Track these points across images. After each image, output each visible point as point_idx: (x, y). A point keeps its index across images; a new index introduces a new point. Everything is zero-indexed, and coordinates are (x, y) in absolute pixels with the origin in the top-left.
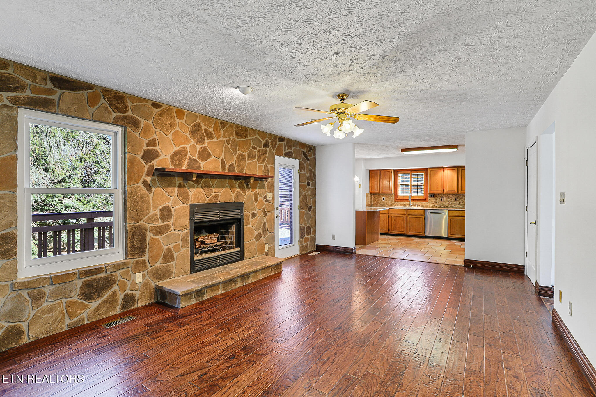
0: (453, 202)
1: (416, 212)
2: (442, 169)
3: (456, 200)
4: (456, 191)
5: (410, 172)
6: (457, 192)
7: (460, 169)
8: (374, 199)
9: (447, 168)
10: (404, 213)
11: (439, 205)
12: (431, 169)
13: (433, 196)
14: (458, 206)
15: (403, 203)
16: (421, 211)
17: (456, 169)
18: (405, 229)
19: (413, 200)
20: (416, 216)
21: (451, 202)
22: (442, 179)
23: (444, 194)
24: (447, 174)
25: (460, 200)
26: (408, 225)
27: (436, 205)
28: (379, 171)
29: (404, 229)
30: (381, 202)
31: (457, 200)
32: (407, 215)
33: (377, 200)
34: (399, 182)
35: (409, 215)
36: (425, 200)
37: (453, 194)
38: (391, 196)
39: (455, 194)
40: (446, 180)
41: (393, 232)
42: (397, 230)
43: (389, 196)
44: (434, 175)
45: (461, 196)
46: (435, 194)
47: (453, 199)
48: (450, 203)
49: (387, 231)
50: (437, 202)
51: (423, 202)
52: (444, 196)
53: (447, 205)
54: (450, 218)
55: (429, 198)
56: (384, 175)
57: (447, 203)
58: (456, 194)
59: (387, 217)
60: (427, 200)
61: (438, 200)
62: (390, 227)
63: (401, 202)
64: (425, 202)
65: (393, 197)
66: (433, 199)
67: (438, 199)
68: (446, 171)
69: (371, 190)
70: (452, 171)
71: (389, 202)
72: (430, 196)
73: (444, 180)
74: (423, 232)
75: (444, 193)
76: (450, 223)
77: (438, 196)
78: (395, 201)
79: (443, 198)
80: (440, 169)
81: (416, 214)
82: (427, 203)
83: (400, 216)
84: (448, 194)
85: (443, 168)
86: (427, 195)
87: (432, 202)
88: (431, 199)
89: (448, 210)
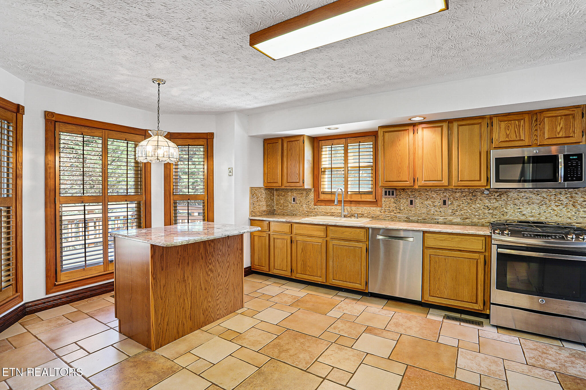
0: (437, 209)
1: (348, 234)
2: (411, 128)
3: (444, 202)
4: (445, 182)
5: (344, 140)
6: (447, 184)
7: (455, 125)
8: (277, 201)
9: (424, 126)
10: (322, 234)
11: (406, 216)
12: (385, 130)
13: (393, 194)
14: (450, 218)
15: (331, 209)
16: (358, 230)
17: (445, 125)
18: (324, 271)
19: (351, 202)
20: (346, 243)
21: (433, 210)
22: (411, 152)
23: (416, 190)
24: (423, 139)
25: (456, 203)
26: (331, 263)
27: (398, 215)
28: (280, 141)
29: (321, 272)
30: (290, 206)
31: (448, 202)
32: (328, 239)
33: (282, 202)
34: (323, 163)
35: (333, 239)
36: (375, 203)
37: (438, 188)
38: (307, 195)
39: (443, 188)
40: (420, 152)
41: (299, 276)
42: (308, 273)
43: (305, 193)
44: (393, 142)
45: (458, 195)
46: (396, 189)
47: (438, 202)
48: (430, 210)
49: (288, 274)
50: (402, 208)
51: (372, 208)
52: (417, 194)
53: (424, 216)
54: (428, 252)
55: (383, 199)
56: (289, 148)
57: (424, 210)
58: (446, 189)
59: (289, 241)
60: (379, 202)
61: (404, 203)
62: (294, 266)
63: (327, 207)
64: (374, 208)
65: (312, 195)
66: (393, 200)
67: (403, 201)
68: (420, 131)
69: (266, 181)
70: (435, 131)
71: (304, 206)
72: (386, 194)
73: (414, 154)
74: (364, 283)
75: (416, 187)
76: (427, 267)
77: (403, 194)
78: (315, 205)
79: (413, 199)
80: (407, 128)
81: (349, 238)
82: (379, 209)
83: (313, 239)
84: (427, 189)
85: (414, 125)
86: (380, 191)
87: (391, 209)
88: (388, 202)
89: (424, 232)
